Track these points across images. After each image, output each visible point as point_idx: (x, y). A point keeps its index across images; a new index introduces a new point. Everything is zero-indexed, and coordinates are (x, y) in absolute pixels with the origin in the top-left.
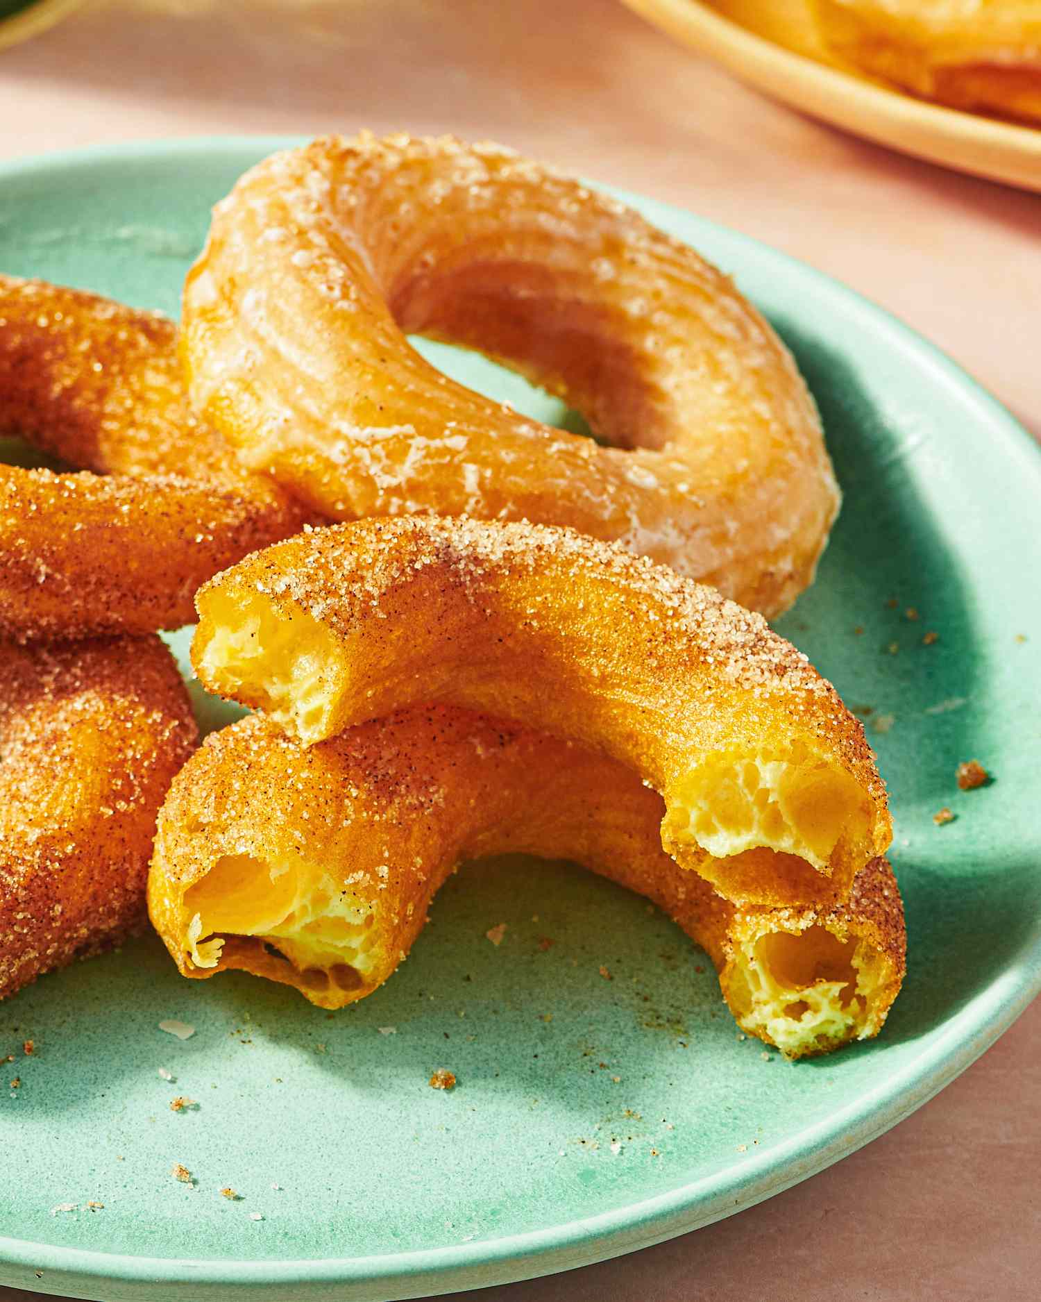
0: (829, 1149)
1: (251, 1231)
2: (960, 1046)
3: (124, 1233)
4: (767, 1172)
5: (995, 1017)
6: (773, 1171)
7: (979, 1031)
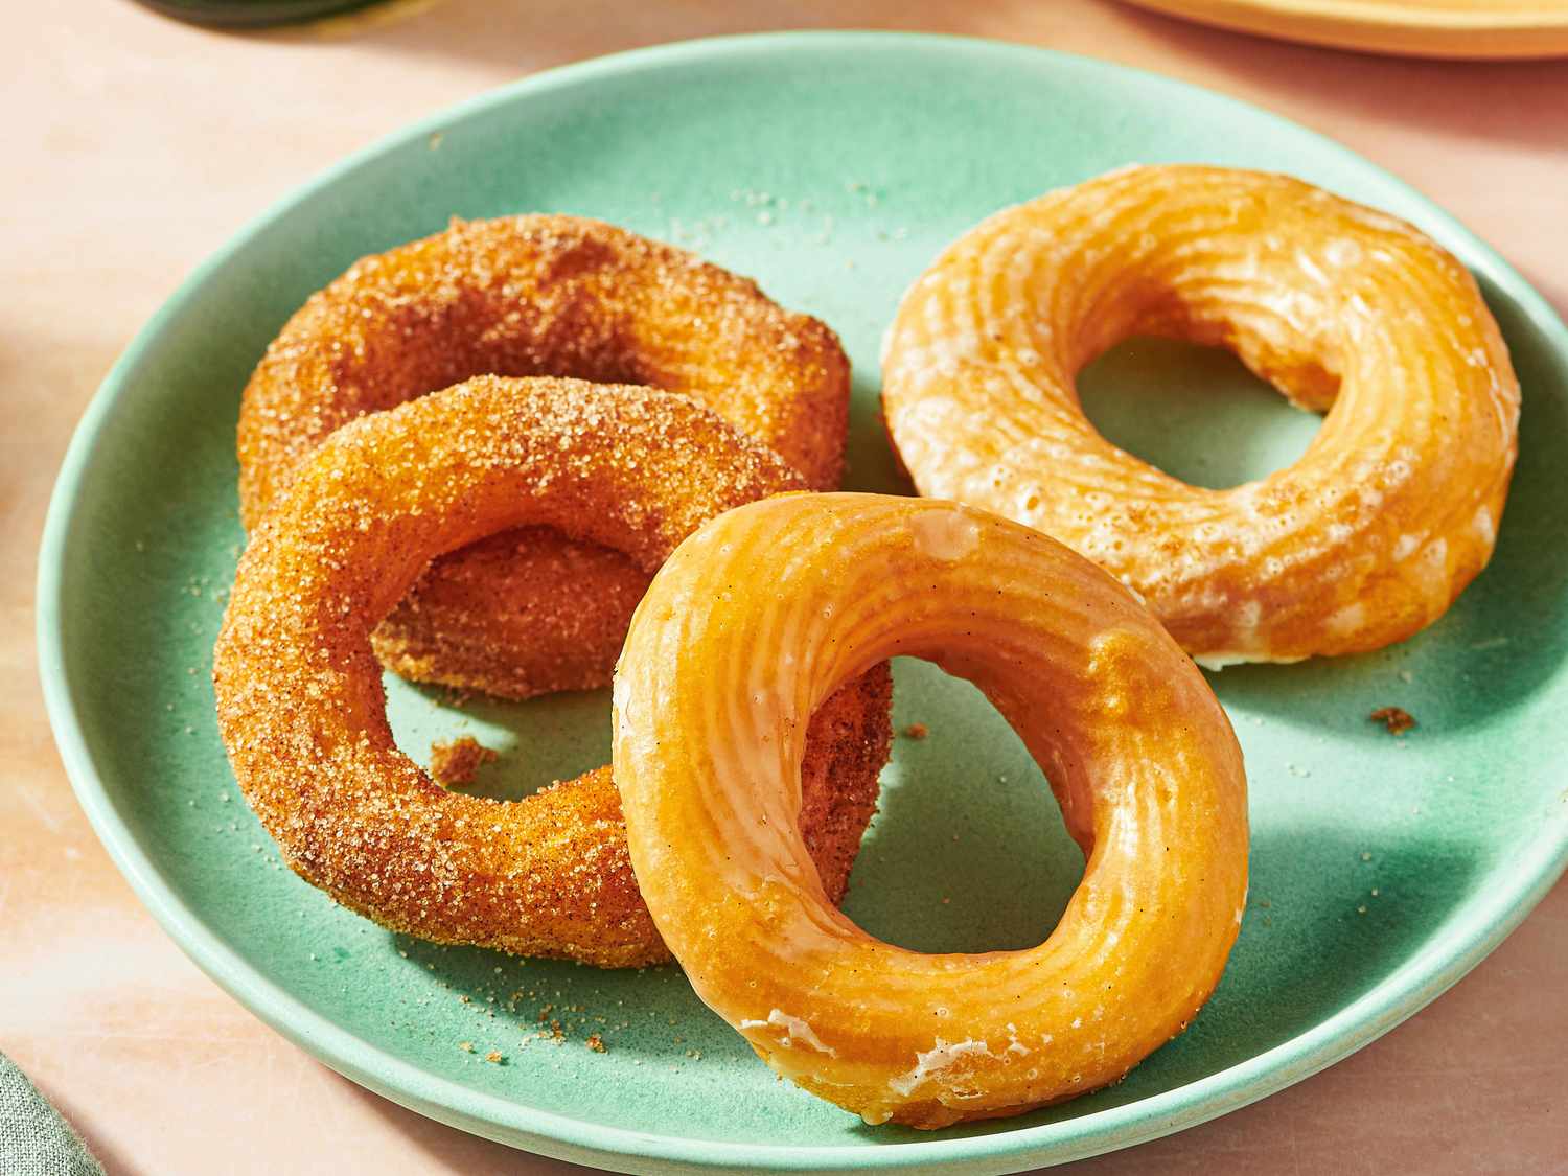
0: (1267, 1081)
1: (733, 1103)
2: (1410, 991)
3: (616, 1094)
4: (1203, 1099)
5: (1448, 965)
6: (1209, 1098)
7: (1431, 978)
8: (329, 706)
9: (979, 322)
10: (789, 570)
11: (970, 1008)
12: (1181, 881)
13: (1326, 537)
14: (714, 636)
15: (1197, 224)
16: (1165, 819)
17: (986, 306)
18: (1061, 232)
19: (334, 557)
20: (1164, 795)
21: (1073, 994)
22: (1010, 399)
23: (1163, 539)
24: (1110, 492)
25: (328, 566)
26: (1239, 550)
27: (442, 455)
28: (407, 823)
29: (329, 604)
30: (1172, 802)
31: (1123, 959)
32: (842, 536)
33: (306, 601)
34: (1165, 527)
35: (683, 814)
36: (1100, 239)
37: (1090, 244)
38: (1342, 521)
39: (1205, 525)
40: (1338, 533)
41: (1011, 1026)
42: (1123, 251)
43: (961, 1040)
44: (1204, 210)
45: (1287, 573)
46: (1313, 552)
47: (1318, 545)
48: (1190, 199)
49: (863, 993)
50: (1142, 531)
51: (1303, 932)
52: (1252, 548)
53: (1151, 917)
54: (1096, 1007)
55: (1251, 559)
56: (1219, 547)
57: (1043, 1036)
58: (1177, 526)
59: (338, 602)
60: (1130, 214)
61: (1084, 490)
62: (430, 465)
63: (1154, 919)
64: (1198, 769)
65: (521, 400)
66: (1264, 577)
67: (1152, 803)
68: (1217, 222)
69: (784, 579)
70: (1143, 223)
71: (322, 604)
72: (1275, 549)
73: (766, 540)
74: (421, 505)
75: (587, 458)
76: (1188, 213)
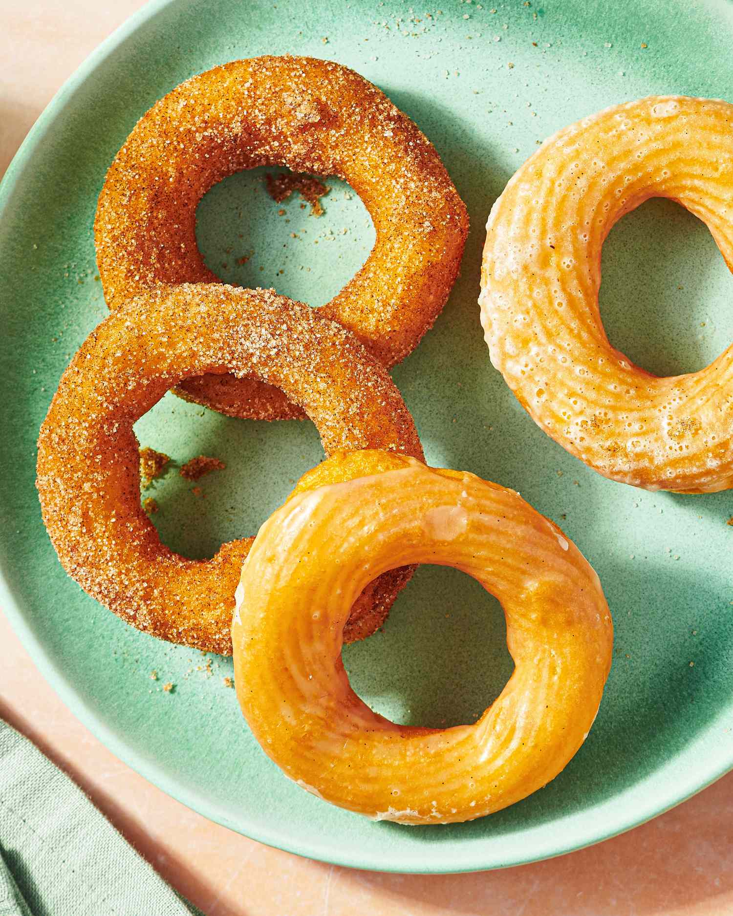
8: (95, 496)
9: (544, 233)
10: (346, 545)
11: (412, 790)
12: (550, 729)
13: (704, 464)
14: (294, 585)
15: (697, 170)
16: (550, 686)
17: (550, 221)
18: (611, 163)
19: (111, 403)
20: (553, 671)
21: (475, 786)
22: (545, 307)
23: (608, 444)
24: (585, 399)
25: (107, 407)
26: (651, 460)
27: (183, 348)
28: (126, 587)
29: (106, 427)
30: (556, 678)
31: (507, 771)
32: (382, 527)
33: (91, 427)
34: (611, 434)
35: (261, 677)
36: (636, 168)
37: (629, 171)
38: (716, 456)
39: (635, 439)
40: (712, 463)
41: (434, 803)
42: (649, 176)
43: (404, 809)
44: (704, 163)
45: (677, 477)
46: (695, 470)
47: (698, 467)
48: (695, 153)
49: (352, 779)
50: (597, 434)
51: (644, 683)
52: (659, 460)
53: (527, 750)
54: (486, 795)
55: (657, 467)
56: (639, 456)
57: (452, 809)
58: (619, 434)
59: (112, 425)
60: (658, 153)
61: (571, 395)
62: (176, 352)
63: (529, 751)
64: (576, 660)
65: (234, 326)
66: (664, 477)
67: (545, 673)
68: (708, 172)
69: (342, 550)
70: (664, 161)
71: (102, 427)
72: (674, 463)
73: (337, 521)
74: (169, 373)
75: (267, 369)
76: (693, 161)
